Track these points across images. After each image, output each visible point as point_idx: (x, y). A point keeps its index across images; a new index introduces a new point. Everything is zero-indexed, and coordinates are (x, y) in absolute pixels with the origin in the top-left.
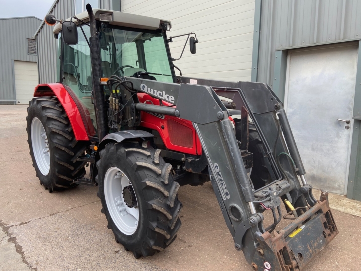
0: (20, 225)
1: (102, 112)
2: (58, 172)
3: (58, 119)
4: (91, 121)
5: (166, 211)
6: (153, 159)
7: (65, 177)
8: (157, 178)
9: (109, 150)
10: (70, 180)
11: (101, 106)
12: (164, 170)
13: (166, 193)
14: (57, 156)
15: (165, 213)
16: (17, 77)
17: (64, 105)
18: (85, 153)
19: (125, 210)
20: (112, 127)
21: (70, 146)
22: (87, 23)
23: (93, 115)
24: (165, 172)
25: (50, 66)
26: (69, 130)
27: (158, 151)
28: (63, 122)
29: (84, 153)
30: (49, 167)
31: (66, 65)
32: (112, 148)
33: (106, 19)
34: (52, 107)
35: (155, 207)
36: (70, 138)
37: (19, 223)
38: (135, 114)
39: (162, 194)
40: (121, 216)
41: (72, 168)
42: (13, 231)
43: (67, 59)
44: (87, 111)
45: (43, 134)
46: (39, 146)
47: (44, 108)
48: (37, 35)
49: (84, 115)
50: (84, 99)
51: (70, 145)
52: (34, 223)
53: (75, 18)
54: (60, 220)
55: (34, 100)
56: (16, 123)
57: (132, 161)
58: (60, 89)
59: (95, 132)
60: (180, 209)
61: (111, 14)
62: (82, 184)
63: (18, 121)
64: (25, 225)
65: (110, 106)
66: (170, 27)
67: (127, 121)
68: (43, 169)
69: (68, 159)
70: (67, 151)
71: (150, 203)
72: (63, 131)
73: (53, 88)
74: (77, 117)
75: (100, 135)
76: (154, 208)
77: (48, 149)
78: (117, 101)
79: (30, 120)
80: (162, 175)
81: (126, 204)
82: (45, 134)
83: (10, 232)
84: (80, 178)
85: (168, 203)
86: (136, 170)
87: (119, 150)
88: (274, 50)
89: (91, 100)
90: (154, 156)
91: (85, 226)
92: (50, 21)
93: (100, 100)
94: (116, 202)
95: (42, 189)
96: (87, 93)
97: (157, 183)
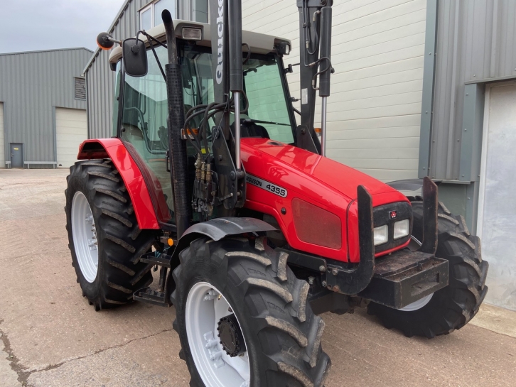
0: (46, 369)
1: (182, 184)
2: (110, 280)
3: (113, 195)
4: (163, 197)
5: (304, 375)
6: (277, 273)
7: (121, 288)
8: (285, 310)
9: (196, 253)
10: (128, 291)
11: (182, 175)
12: (296, 293)
13: (303, 340)
14: (108, 254)
15: (302, 378)
16: (58, 130)
17: (123, 173)
18: (154, 249)
19: (221, 357)
20: (199, 210)
21: (130, 238)
22: (163, 42)
23: (167, 188)
24: (300, 297)
25: (104, 114)
26: (129, 211)
27: (284, 257)
28: (119, 199)
29: (151, 249)
30: (96, 269)
31: (127, 111)
32: (203, 248)
33: (191, 36)
34: (104, 176)
35: (284, 367)
36: (131, 225)
37: (45, 366)
38: (236, 187)
39: (296, 341)
40: (213, 367)
41: (132, 273)
42: (35, 381)
43: (129, 100)
44: (158, 182)
45: (89, 216)
46: (83, 235)
47: (92, 177)
48: (87, 71)
49: (153, 189)
50: (153, 162)
51: (129, 236)
52: (69, 366)
53: (145, 34)
54: (111, 364)
55: (77, 164)
56: (54, 195)
57: (240, 276)
58: (116, 148)
59: (169, 215)
60: (326, 370)
61: (201, 27)
62: (148, 302)
63: (58, 192)
64: (54, 370)
65: (197, 175)
66: (290, 49)
67: (222, 199)
68: (88, 272)
69: (126, 258)
70: (124, 245)
71: (274, 358)
72: (120, 214)
73: (106, 145)
74: (142, 191)
75: (178, 221)
76: (283, 369)
77: (96, 241)
78: (209, 166)
79: (70, 194)
80: (293, 305)
81: (224, 349)
82: (92, 217)
83: (29, 383)
84: (145, 290)
85: (307, 359)
86: (247, 294)
87: (214, 254)
88: (462, 84)
89: (165, 164)
90: (277, 267)
91: (151, 376)
92: (105, 42)
93: (181, 165)
94: (205, 342)
95: (84, 303)
96: (158, 153)
97: (287, 319)
